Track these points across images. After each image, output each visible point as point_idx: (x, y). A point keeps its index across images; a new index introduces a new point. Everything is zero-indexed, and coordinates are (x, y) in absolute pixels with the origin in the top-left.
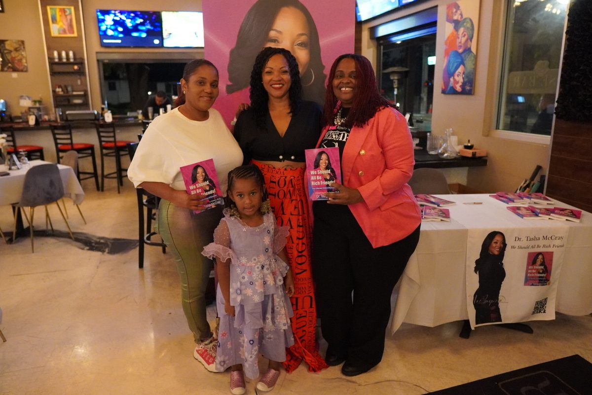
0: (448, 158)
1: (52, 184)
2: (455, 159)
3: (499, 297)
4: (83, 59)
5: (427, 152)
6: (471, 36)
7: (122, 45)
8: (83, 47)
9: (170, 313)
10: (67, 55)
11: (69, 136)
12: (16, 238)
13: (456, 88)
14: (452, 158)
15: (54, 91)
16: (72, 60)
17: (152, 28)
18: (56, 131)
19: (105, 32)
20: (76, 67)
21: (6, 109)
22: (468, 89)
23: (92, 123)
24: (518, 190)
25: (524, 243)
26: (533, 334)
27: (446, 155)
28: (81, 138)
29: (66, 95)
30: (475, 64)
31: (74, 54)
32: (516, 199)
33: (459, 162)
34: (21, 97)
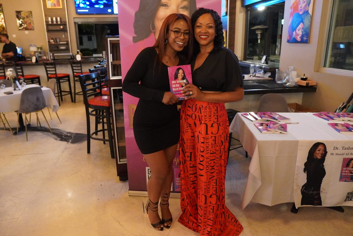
0: (290, 86)
1: (38, 99)
2: (294, 87)
3: (321, 189)
4: (66, 22)
5: (276, 82)
6: (309, 3)
7: (89, 13)
8: (65, 15)
9: (101, 185)
10: (56, 19)
11: (54, 69)
12: (19, 132)
13: (297, 38)
14: (292, 86)
15: (49, 42)
16: (59, 23)
17: (107, 2)
18: (47, 66)
19: (79, 5)
20: (62, 27)
21: (22, 52)
22: (305, 40)
23: (69, 61)
24: (338, 110)
25: (340, 151)
26: (344, 213)
27: (288, 84)
28: (62, 70)
29: (56, 44)
30: (311, 22)
31: (61, 19)
32: (335, 117)
33: (297, 89)
34: (31, 45)
